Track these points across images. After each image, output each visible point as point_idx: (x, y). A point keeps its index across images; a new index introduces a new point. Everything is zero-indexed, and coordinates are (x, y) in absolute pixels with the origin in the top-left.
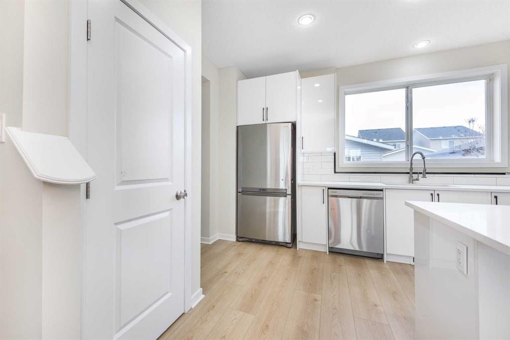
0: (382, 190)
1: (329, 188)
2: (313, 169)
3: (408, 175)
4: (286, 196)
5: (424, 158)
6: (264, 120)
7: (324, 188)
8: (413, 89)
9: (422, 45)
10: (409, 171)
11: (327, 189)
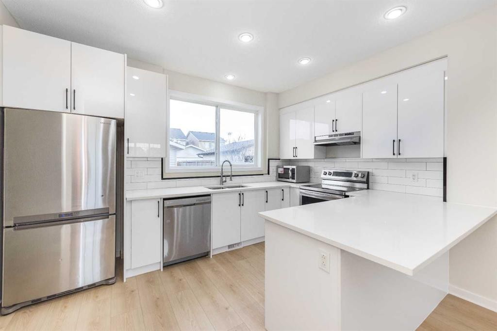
0: (209, 195)
1: (164, 199)
2: (137, 176)
3: (220, 178)
4: (108, 218)
5: (231, 165)
6: (67, 108)
7: (160, 200)
8: (221, 109)
9: (230, 78)
10: (220, 175)
11: (162, 200)
